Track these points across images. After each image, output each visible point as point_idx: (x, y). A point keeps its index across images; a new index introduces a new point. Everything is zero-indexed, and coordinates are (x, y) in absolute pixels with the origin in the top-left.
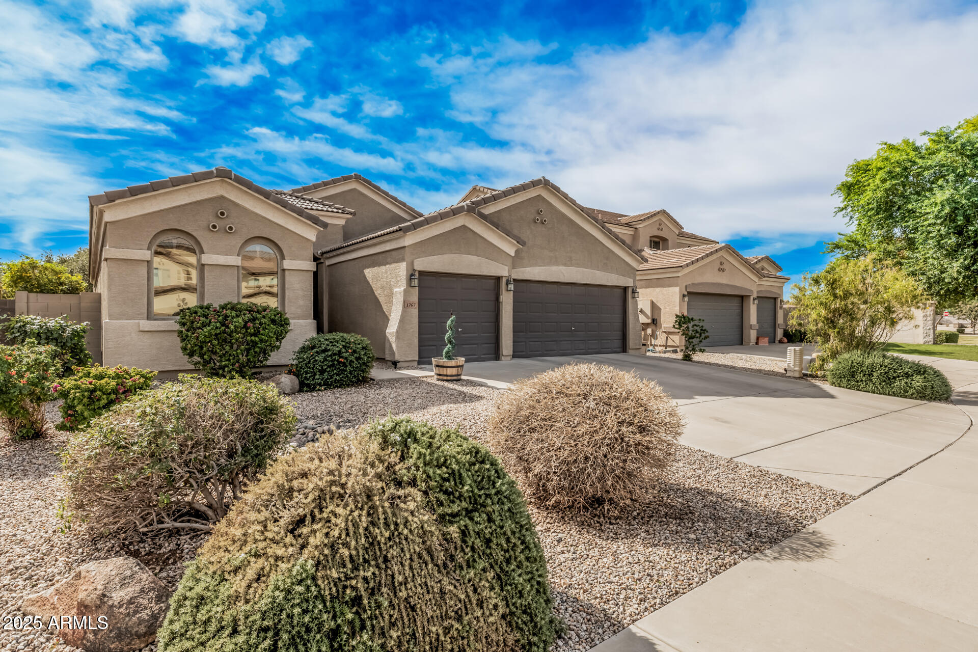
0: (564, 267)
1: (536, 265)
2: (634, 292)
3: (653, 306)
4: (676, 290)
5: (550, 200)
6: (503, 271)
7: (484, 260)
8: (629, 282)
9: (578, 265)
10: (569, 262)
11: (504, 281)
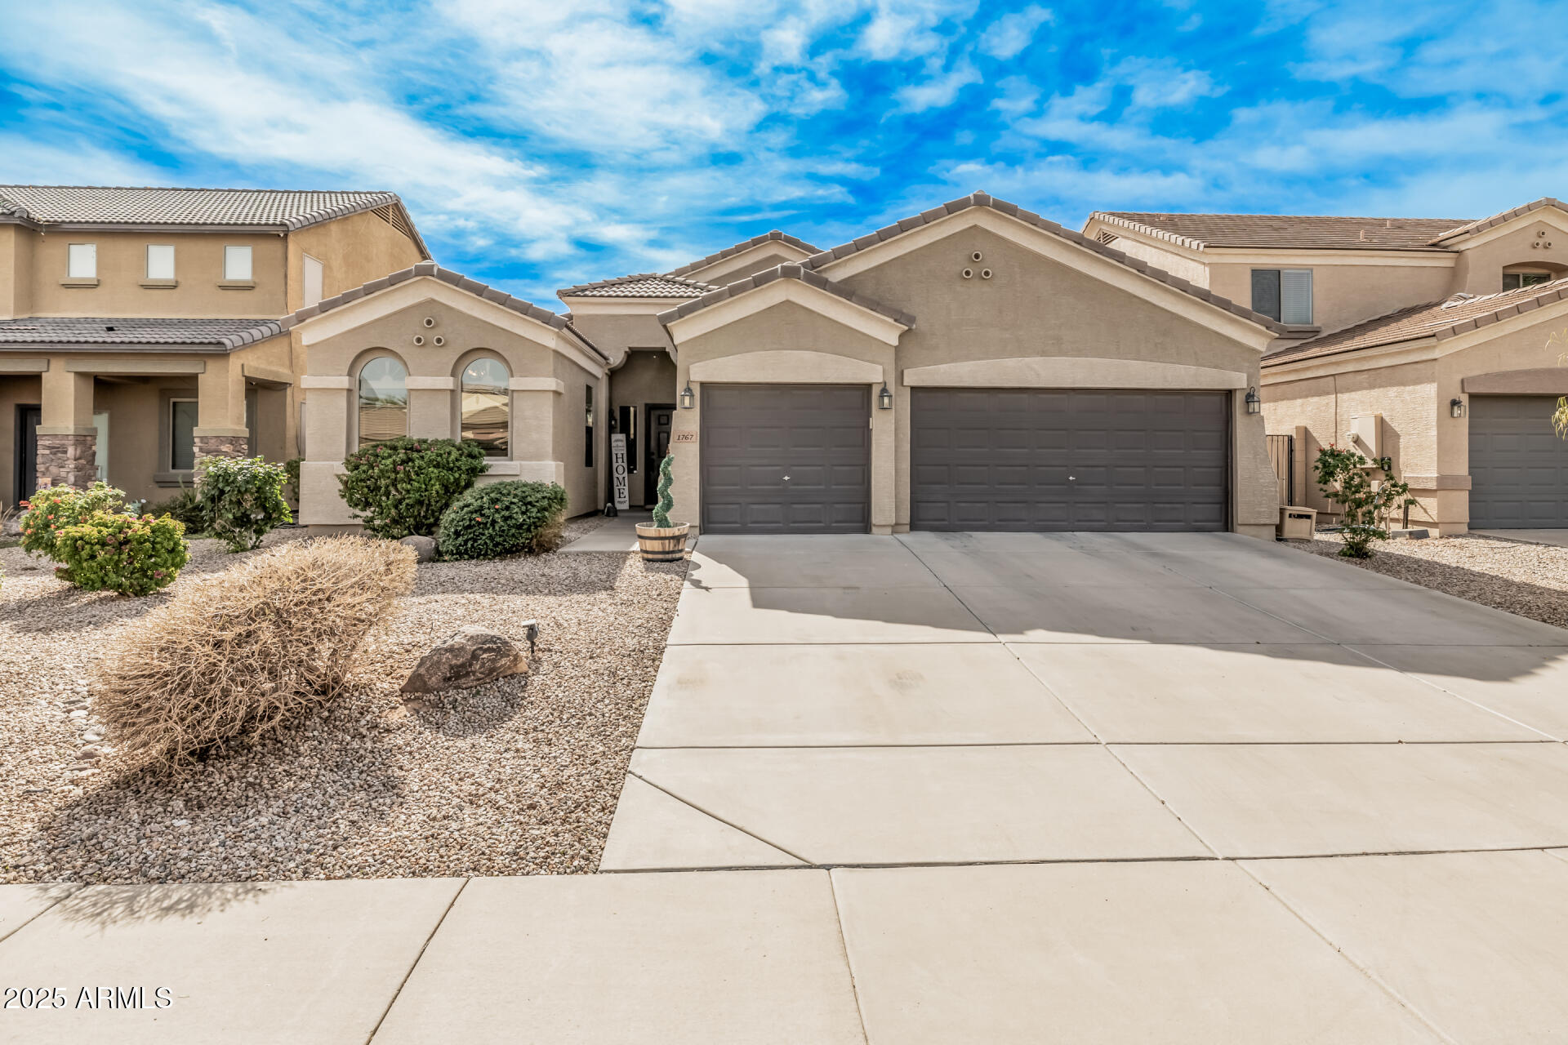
0: (1038, 359)
1: (967, 358)
2: (1250, 398)
3: (1383, 427)
4: (1430, 390)
5: (1001, 233)
6: (872, 373)
7: (829, 356)
8: (1238, 380)
9: (1079, 353)
10: (1055, 347)
11: (876, 391)
